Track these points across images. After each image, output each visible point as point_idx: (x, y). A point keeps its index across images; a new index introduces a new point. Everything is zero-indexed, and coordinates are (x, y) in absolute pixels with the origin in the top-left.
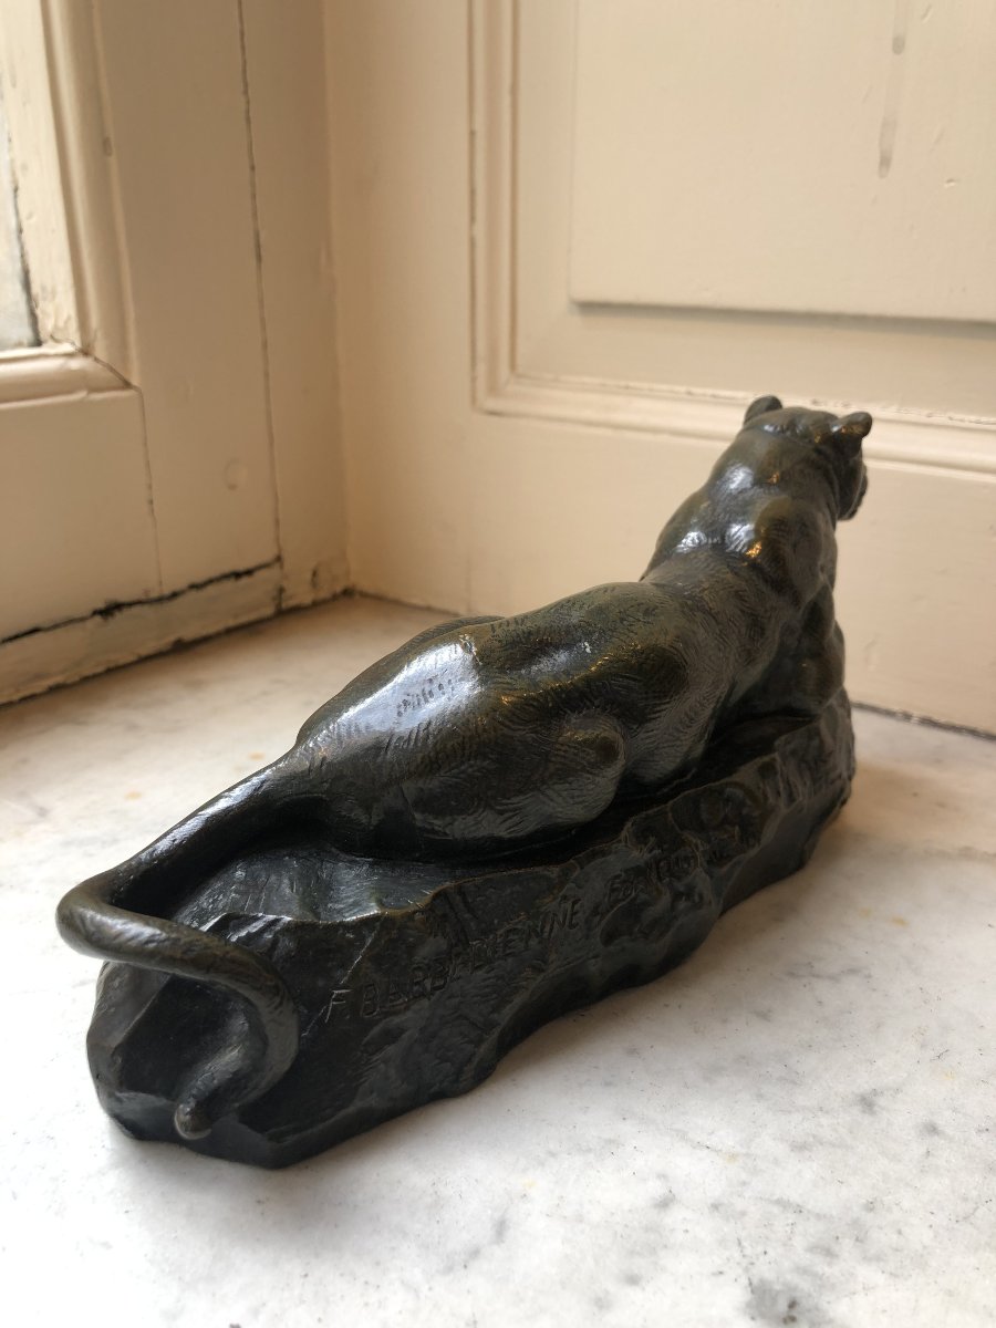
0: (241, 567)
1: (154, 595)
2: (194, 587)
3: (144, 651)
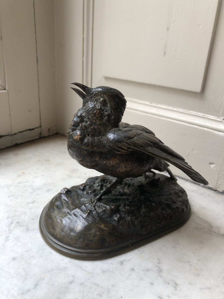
0: (31, 128)
1: (11, 134)
2: (20, 132)
3: (8, 146)
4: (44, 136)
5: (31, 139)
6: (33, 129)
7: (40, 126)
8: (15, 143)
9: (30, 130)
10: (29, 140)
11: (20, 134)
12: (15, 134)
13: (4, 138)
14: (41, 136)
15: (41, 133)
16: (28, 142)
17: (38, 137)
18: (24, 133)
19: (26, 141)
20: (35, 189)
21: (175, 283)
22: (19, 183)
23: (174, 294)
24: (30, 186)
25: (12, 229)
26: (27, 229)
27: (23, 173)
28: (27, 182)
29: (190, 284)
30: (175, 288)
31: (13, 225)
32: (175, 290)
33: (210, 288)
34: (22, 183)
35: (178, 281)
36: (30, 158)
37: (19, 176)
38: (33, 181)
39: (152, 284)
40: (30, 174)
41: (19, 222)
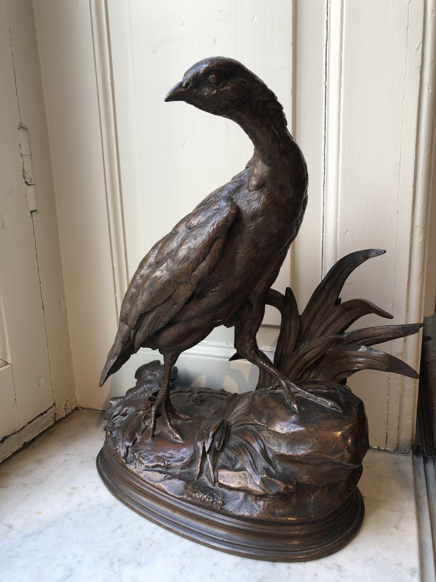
0: (43, 411)
1: (17, 430)
2: (29, 423)
3: (14, 450)
4: (60, 417)
5: (44, 429)
6: (46, 412)
7: (54, 404)
8: (23, 443)
9: (42, 414)
10: (41, 431)
11: (29, 425)
12: (23, 427)
13: (8, 439)
14: (56, 420)
15: (56, 414)
16: (41, 434)
17: (53, 422)
18: (34, 422)
19: (37, 434)
20: (110, 508)
21: (338, 566)
22: (79, 505)
23: (341, 577)
24: (99, 505)
25: (119, 571)
26: (138, 564)
27: (74, 488)
28: (90, 500)
29: (352, 561)
30: (340, 570)
31: (116, 564)
32: (340, 572)
33: (372, 559)
34: (83, 504)
35: (339, 563)
36: (65, 461)
37: (71, 494)
38: (98, 496)
39: (316, 575)
40: (84, 487)
41: (121, 559)
